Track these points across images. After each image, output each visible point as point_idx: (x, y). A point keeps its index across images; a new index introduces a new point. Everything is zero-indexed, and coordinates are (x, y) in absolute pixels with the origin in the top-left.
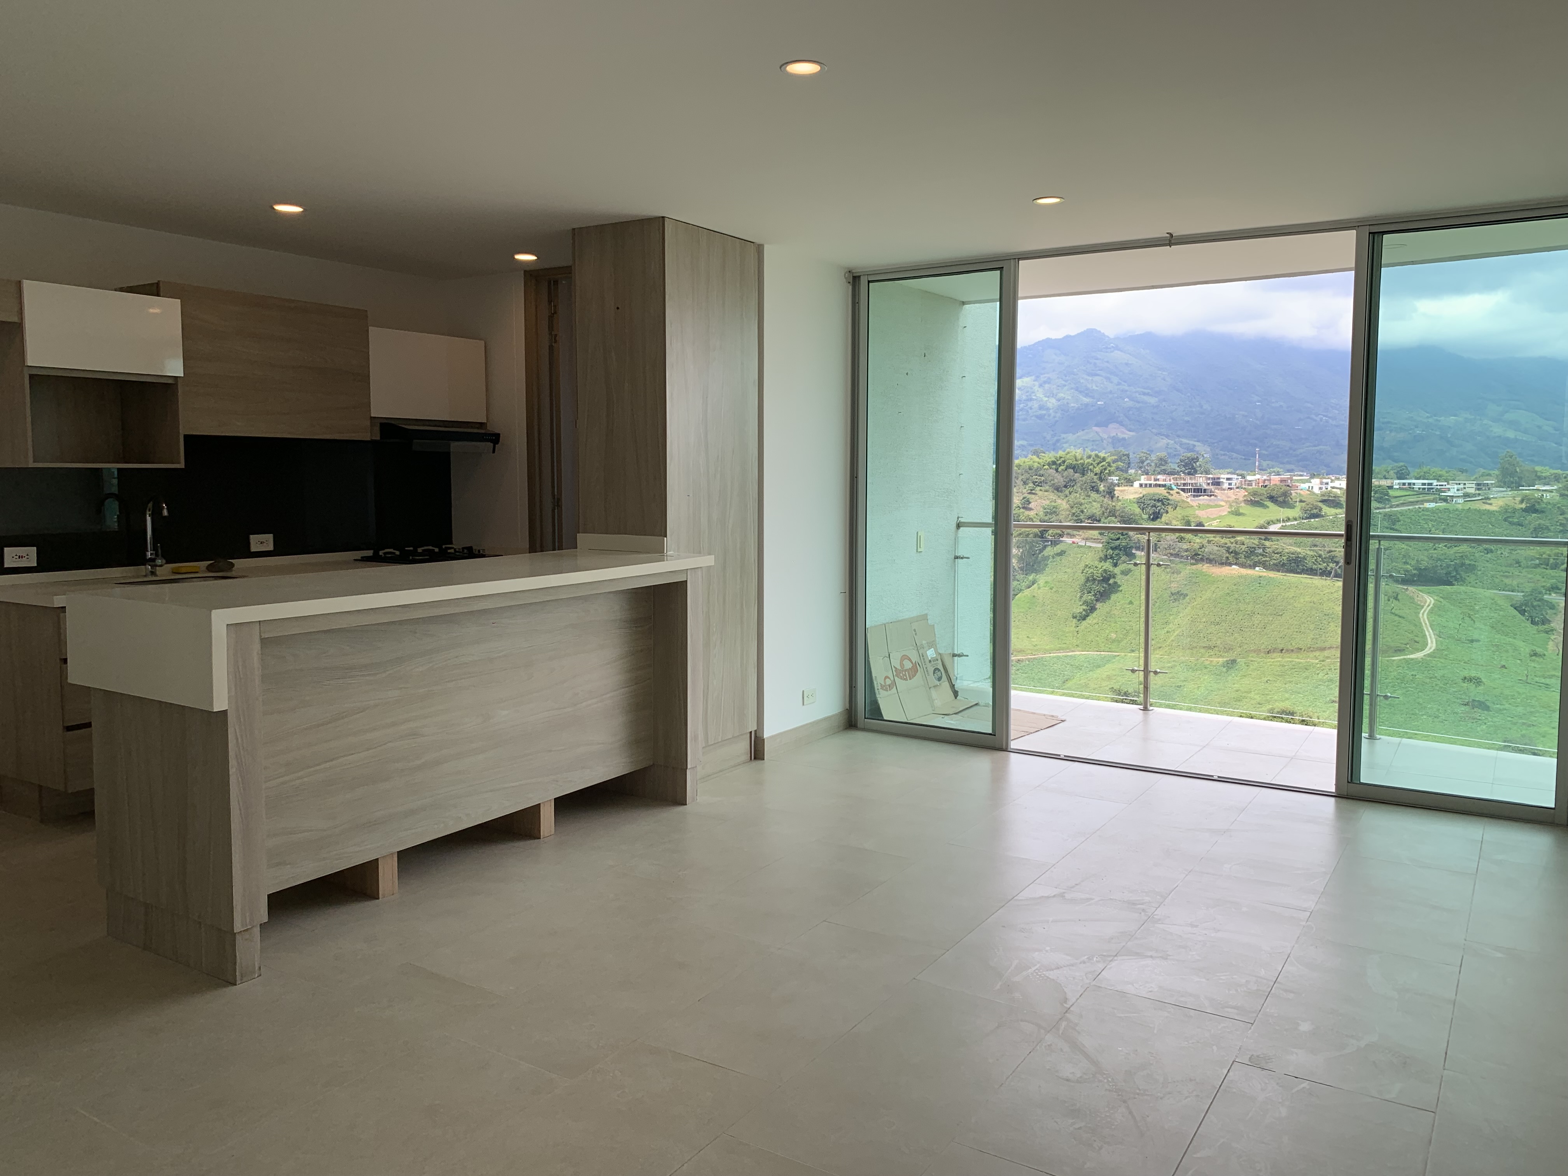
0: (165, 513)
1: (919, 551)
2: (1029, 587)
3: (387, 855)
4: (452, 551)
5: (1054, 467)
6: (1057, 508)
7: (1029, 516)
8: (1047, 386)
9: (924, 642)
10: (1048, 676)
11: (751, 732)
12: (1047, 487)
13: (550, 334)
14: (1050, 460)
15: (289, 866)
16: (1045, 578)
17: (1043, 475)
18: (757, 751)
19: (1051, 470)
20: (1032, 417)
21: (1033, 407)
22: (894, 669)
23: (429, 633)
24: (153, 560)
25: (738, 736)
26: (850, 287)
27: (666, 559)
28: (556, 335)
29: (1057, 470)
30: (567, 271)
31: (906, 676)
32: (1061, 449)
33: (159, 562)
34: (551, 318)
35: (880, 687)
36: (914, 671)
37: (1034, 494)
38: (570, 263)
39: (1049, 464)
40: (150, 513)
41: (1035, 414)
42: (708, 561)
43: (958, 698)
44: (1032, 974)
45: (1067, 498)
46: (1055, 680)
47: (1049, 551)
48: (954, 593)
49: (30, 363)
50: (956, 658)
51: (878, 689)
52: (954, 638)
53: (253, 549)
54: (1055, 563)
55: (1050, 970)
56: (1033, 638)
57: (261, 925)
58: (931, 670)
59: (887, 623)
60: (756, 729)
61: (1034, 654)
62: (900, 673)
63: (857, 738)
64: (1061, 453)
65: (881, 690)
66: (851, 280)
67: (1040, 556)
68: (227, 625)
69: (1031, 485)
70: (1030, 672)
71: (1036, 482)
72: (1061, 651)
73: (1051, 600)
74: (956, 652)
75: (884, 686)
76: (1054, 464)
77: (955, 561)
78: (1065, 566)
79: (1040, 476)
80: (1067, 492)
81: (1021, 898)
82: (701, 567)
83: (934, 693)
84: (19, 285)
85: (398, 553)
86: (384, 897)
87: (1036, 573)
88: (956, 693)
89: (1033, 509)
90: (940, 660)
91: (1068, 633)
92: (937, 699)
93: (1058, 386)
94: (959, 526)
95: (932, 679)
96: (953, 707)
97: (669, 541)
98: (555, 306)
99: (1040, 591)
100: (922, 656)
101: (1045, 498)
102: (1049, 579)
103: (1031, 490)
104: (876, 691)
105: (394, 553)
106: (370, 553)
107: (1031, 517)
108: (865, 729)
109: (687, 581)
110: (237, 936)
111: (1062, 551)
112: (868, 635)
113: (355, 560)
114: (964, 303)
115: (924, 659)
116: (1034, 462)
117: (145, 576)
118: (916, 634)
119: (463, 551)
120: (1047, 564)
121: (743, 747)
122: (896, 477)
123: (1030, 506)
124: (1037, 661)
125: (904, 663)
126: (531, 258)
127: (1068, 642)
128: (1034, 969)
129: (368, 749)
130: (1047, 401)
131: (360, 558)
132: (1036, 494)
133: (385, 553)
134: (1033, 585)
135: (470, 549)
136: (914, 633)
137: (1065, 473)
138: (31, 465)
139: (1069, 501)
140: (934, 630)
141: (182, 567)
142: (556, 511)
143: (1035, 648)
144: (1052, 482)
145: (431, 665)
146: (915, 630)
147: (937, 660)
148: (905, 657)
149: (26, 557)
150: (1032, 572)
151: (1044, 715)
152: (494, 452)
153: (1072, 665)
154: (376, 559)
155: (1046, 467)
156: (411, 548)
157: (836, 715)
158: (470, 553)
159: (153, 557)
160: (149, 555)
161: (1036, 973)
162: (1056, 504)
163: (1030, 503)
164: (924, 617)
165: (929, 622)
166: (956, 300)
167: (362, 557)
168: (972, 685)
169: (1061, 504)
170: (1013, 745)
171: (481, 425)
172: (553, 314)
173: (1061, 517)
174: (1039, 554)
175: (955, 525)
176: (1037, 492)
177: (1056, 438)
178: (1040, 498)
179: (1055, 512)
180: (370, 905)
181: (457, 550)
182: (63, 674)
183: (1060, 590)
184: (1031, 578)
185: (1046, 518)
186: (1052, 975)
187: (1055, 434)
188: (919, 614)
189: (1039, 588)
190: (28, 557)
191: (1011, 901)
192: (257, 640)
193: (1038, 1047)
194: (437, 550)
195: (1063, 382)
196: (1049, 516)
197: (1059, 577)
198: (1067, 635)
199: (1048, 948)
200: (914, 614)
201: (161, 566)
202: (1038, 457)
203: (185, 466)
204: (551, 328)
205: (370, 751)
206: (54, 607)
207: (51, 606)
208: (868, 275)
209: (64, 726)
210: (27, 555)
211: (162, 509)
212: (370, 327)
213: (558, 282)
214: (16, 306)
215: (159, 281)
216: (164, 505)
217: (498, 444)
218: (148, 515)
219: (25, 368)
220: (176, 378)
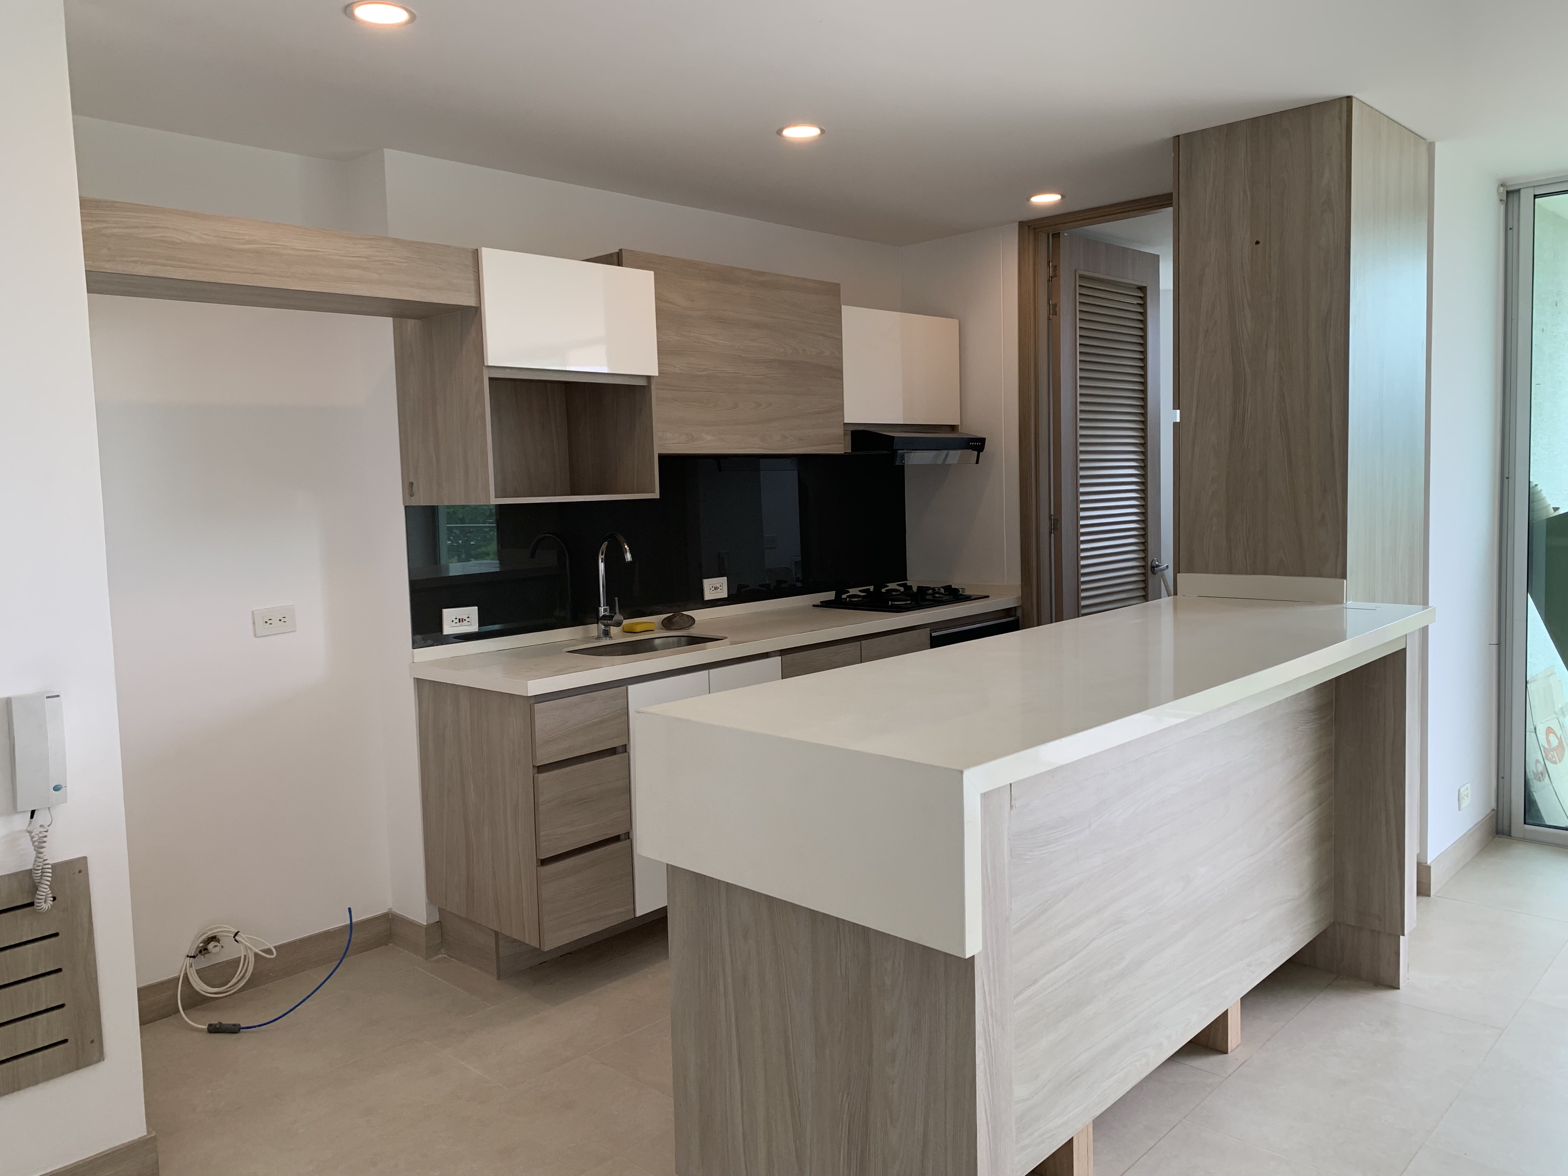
0: (629, 557)
13: (1049, 304)
18: (1421, 883)
22: (1543, 748)
24: (608, 617)
26: (1502, 207)
28: (1055, 306)
31: (1557, 757)
33: (616, 618)
34: (1050, 282)
35: (1532, 777)
36: (1561, 749)
40: (603, 556)
49: (491, 360)
51: (1530, 780)
53: (708, 595)
65: (1533, 781)
66: (1505, 198)
75: (1537, 774)
84: (477, 254)
97: (1349, 586)
98: (1055, 267)
105: (859, 596)
106: (830, 595)
108: (1521, 841)
109: (1403, 650)
113: (814, 606)
117: (598, 638)
119: (942, 591)
125: (1549, 738)
126: (1054, 198)
129: (1072, 956)
131: (819, 604)
133: (849, 596)
135: (948, 588)
138: (492, 501)
141: (640, 624)
142: (1052, 535)
148: (1552, 729)
149: (467, 620)
152: (977, 463)
157: (1485, 819)
159: (607, 614)
160: (602, 611)
167: (821, 602)
171: (953, 428)
172: (1053, 277)
203: (661, 496)
204: (1049, 295)
205: (1074, 958)
206: (529, 695)
207: (526, 695)
208: (1534, 186)
209: (537, 859)
210: (468, 618)
211: (622, 553)
212: (843, 306)
213: (1061, 234)
214: (472, 284)
215: (621, 250)
216: (626, 547)
217: (982, 451)
218: (600, 561)
219: (484, 367)
220: (649, 378)
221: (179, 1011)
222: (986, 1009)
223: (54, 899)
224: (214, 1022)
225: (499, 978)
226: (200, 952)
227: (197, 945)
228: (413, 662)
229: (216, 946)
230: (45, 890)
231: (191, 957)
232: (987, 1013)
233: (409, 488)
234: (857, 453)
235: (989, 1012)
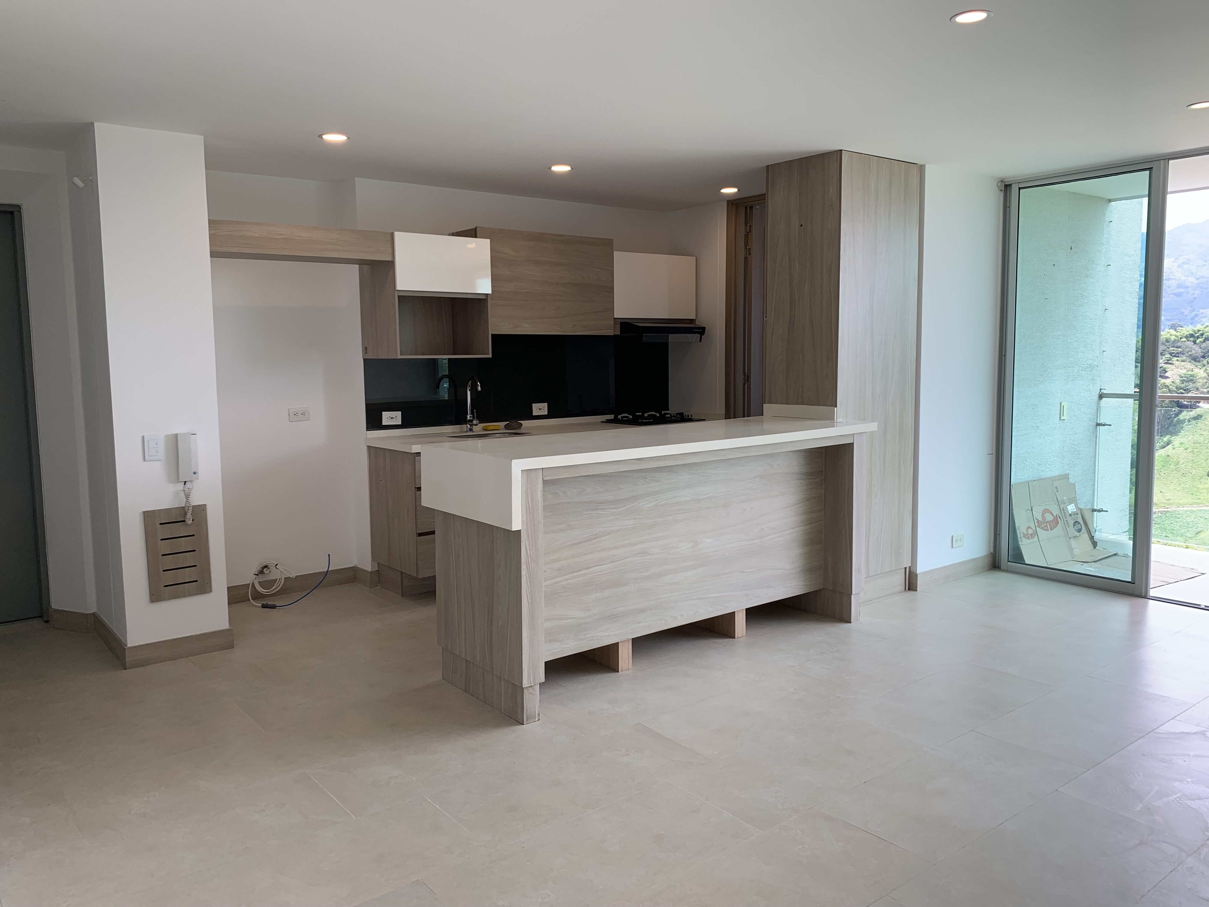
0: (479, 388)
1: (1062, 419)
2: (1163, 448)
3: (625, 641)
4: (669, 416)
5: (1192, 339)
6: (1194, 377)
7: (1165, 383)
8: (1185, 266)
9: (1065, 498)
10: (1180, 527)
11: (906, 568)
12: (1185, 358)
13: (746, 248)
14: (1188, 333)
15: (558, 643)
16: (1180, 439)
17: (1180, 347)
18: (911, 583)
19: (1189, 342)
20: (1170, 294)
21: (1171, 286)
22: (1036, 521)
23: (656, 479)
24: (472, 421)
25: (894, 570)
26: (1002, 194)
27: (835, 426)
28: (750, 249)
29: (1195, 342)
30: (762, 198)
31: (1047, 527)
32: (1199, 323)
33: (475, 422)
34: (747, 236)
35: (1022, 536)
36: (1055, 523)
37: (1170, 364)
38: (764, 192)
39: (1186, 337)
40: (470, 388)
41: (1173, 292)
42: (873, 427)
43: (1096, 548)
44: (1173, 801)
45: (1205, 367)
46: (1188, 531)
47: (1185, 415)
48: (1095, 455)
49: (399, 287)
50: (1095, 513)
51: (1021, 537)
52: (1094, 495)
53: (535, 413)
54: (1190, 426)
55: (1192, 800)
56: (1166, 493)
57: (540, 684)
58: (1071, 523)
59: (1031, 481)
60: (910, 565)
61: (1167, 507)
62: (1041, 524)
63: (1000, 578)
64: (1199, 327)
65: (1023, 539)
66: (1003, 188)
67: (1175, 419)
68: (522, 470)
69: (1168, 356)
70: (1162, 523)
71: (1173, 353)
72: (1195, 506)
73: (1185, 460)
74: (1095, 508)
75: (1026, 535)
76: (1192, 337)
77: (1096, 428)
78: (1201, 429)
79: (1177, 348)
80: (1205, 362)
81: (1160, 731)
82: (866, 432)
83: (1073, 543)
84: (392, 235)
85: (631, 417)
86: (622, 671)
87: (1170, 435)
88: (1095, 544)
89: (1169, 378)
90: (1080, 515)
91: (1202, 489)
92: (1076, 548)
93: (1198, 266)
94: (1101, 396)
95: (1072, 531)
96: (1092, 556)
97: (839, 411)
98: (750, 226)
99: (1175, 451)
100: (1063, 511)
101: (1182, 367)
102: (1184, 440)
103: (1168, 360)
104: (1019, 539)
105: (628, 417)
106: (611, 417)
107: (1167, 384)
108: (1007, 571)
109: (853, 443)
110: (524, 689)
111: (1199, 415)
112: (1012, 491)
113: (601, 422)
114: (1110, 201)
115: (1064, 513)
116: (1171, 335)
117: (467, 432)
118: (1057, 491)
119: (676, 416)
120: (1183, 427)
121: (899, 579)
122: (1042, 354)
123: (1167, 375)
124: (1169, 514)
125: (1045, 515)
126: (734, 190)
127: (1202, 498)
128: (1175, 796)
129: (612, 562)
130: (1185, 280)
131: (605, 420)
132: (1173, 364)
133: (622, 417)
134: (1168, 445)
135: (681, 414)
136: (1056, 490)
137: (1204, 345)
138: (399, 357)
139: (1206, 370)
140: (1075, 488)
141: (489, 426)
142: (746, 385)
143: (1168, 502)
144: (1190, 353)
145: (656, 502)
146: (1056, 488)
147: (1077, 514)
148: (1046, 511)
150: (1167, 434)
151: (1184, 568)
152: (700, 341)
153: (1206, 519)
154: (616, 422)
155: (1184, 339)
156: (640, 414)
157: (981, 557)
158: (682, 418)
159: (471, 418)
160: (468, 417)
161: (1177, 800)
162: (1193, 373)
163: (1166, 372)
164: (1066, 477)
165: (1071, 481)
166: (1102, 198)
167: (606, 420)
168: (1110, 537)
169: (1199, 373)
170: (1152, 593)
171: (692, 321)
172: (748, 232)
173: (1199, 384)
174: (1175, 417)
175: (1097, 396)
176: (1173, 362)
177: (1194, 313)
178: (1177, 367)
179: (1192, 380)
180: (612, 676)
181: (672, 415)
182: (417, 499)
183: (1196, 450)
184: (1166, 439)
185: (1183, 385)
186: (1194, 804)
187: (1194, 309)
188: (1060, 474)
189: (1174, 449)
190: (396, 418)
191: (1151, 733)
192: (541, 481)
193: (1179, 868)
194: (658, 415)
195: (1204, 263)
196: (1185, 384)
197: (1195, 439)
198: (1201, 491)
199: (1189, 780)
200: (1056, 473)
201: (476, 425)
202: (1175, 330)
203: (492, 356)
204: (746, 244)
205: (614, 563)
206: (413, 452)
207: (411, 452)
208: (1019, 183)
209: (417, 533)
210: (396, 417)
211: (477, 385)
212: (614, 252)
213: (754, 207)
214: (390, 250)
215: (476, 227)
216: (479, 383)
217: (704, 335)
218: (468, 390)
219: (396, 291)
220: (487, 295)
221: (250, 600)
222: (527, 554)
223: (193, 520)
224: (264, 603)
225: (402, 596)
226: (260, 573)
227: (258, 569)
228: (366, 438)
229: (267, 570)
230: (189, 515)
231: (255, 575)
232: (528, 557)
233: (365, 350)
234: (622, 335)
235: (529, 556)
